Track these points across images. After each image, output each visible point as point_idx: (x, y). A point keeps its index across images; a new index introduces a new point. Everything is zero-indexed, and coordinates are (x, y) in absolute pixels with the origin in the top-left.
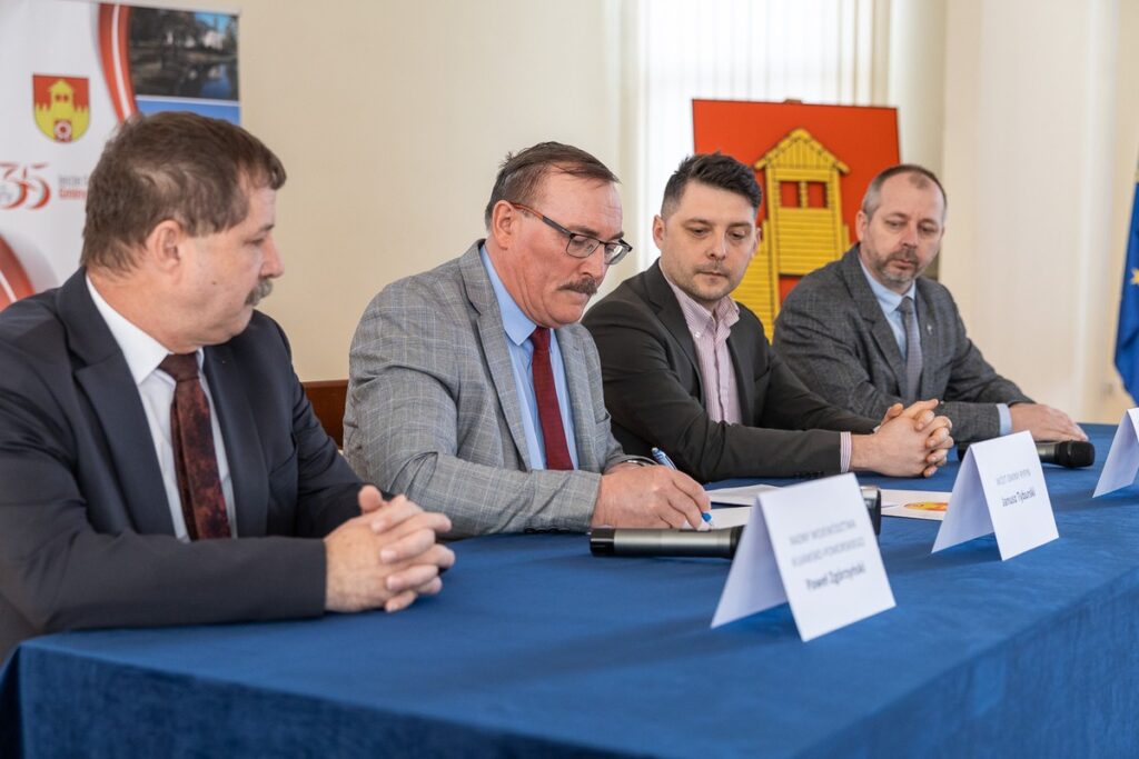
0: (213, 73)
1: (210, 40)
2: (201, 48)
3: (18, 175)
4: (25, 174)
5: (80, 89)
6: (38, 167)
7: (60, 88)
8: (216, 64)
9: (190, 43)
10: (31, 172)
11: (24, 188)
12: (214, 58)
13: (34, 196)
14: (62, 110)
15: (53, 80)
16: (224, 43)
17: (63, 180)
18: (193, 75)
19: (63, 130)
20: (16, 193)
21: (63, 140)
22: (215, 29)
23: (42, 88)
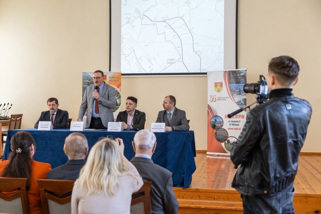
0: (242, 80)
1: (242, 74)
2: (240, 76)
3: (212, 97)
4: (213, 97)
5: (221, 84)
6: (215, 96)
7: (219, 84)
8: (242, 78)
9: (238, 75)
10: (214, 97)
11: (213, 99)
12: (242, 77)
13: (214, 100)
14: (218, 87)
15: (218, 83)
16: (244, 74)
17: (218, 98)
18: (239, 80)
19: (219, 90)
20: (212, 100)
21: (218, 92)
22: (243, 73)
23: (216, 85)
